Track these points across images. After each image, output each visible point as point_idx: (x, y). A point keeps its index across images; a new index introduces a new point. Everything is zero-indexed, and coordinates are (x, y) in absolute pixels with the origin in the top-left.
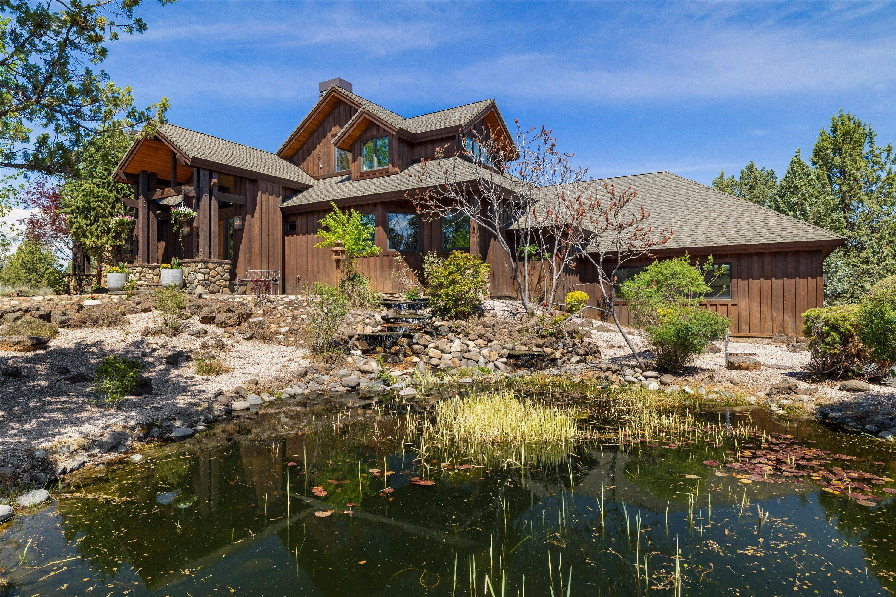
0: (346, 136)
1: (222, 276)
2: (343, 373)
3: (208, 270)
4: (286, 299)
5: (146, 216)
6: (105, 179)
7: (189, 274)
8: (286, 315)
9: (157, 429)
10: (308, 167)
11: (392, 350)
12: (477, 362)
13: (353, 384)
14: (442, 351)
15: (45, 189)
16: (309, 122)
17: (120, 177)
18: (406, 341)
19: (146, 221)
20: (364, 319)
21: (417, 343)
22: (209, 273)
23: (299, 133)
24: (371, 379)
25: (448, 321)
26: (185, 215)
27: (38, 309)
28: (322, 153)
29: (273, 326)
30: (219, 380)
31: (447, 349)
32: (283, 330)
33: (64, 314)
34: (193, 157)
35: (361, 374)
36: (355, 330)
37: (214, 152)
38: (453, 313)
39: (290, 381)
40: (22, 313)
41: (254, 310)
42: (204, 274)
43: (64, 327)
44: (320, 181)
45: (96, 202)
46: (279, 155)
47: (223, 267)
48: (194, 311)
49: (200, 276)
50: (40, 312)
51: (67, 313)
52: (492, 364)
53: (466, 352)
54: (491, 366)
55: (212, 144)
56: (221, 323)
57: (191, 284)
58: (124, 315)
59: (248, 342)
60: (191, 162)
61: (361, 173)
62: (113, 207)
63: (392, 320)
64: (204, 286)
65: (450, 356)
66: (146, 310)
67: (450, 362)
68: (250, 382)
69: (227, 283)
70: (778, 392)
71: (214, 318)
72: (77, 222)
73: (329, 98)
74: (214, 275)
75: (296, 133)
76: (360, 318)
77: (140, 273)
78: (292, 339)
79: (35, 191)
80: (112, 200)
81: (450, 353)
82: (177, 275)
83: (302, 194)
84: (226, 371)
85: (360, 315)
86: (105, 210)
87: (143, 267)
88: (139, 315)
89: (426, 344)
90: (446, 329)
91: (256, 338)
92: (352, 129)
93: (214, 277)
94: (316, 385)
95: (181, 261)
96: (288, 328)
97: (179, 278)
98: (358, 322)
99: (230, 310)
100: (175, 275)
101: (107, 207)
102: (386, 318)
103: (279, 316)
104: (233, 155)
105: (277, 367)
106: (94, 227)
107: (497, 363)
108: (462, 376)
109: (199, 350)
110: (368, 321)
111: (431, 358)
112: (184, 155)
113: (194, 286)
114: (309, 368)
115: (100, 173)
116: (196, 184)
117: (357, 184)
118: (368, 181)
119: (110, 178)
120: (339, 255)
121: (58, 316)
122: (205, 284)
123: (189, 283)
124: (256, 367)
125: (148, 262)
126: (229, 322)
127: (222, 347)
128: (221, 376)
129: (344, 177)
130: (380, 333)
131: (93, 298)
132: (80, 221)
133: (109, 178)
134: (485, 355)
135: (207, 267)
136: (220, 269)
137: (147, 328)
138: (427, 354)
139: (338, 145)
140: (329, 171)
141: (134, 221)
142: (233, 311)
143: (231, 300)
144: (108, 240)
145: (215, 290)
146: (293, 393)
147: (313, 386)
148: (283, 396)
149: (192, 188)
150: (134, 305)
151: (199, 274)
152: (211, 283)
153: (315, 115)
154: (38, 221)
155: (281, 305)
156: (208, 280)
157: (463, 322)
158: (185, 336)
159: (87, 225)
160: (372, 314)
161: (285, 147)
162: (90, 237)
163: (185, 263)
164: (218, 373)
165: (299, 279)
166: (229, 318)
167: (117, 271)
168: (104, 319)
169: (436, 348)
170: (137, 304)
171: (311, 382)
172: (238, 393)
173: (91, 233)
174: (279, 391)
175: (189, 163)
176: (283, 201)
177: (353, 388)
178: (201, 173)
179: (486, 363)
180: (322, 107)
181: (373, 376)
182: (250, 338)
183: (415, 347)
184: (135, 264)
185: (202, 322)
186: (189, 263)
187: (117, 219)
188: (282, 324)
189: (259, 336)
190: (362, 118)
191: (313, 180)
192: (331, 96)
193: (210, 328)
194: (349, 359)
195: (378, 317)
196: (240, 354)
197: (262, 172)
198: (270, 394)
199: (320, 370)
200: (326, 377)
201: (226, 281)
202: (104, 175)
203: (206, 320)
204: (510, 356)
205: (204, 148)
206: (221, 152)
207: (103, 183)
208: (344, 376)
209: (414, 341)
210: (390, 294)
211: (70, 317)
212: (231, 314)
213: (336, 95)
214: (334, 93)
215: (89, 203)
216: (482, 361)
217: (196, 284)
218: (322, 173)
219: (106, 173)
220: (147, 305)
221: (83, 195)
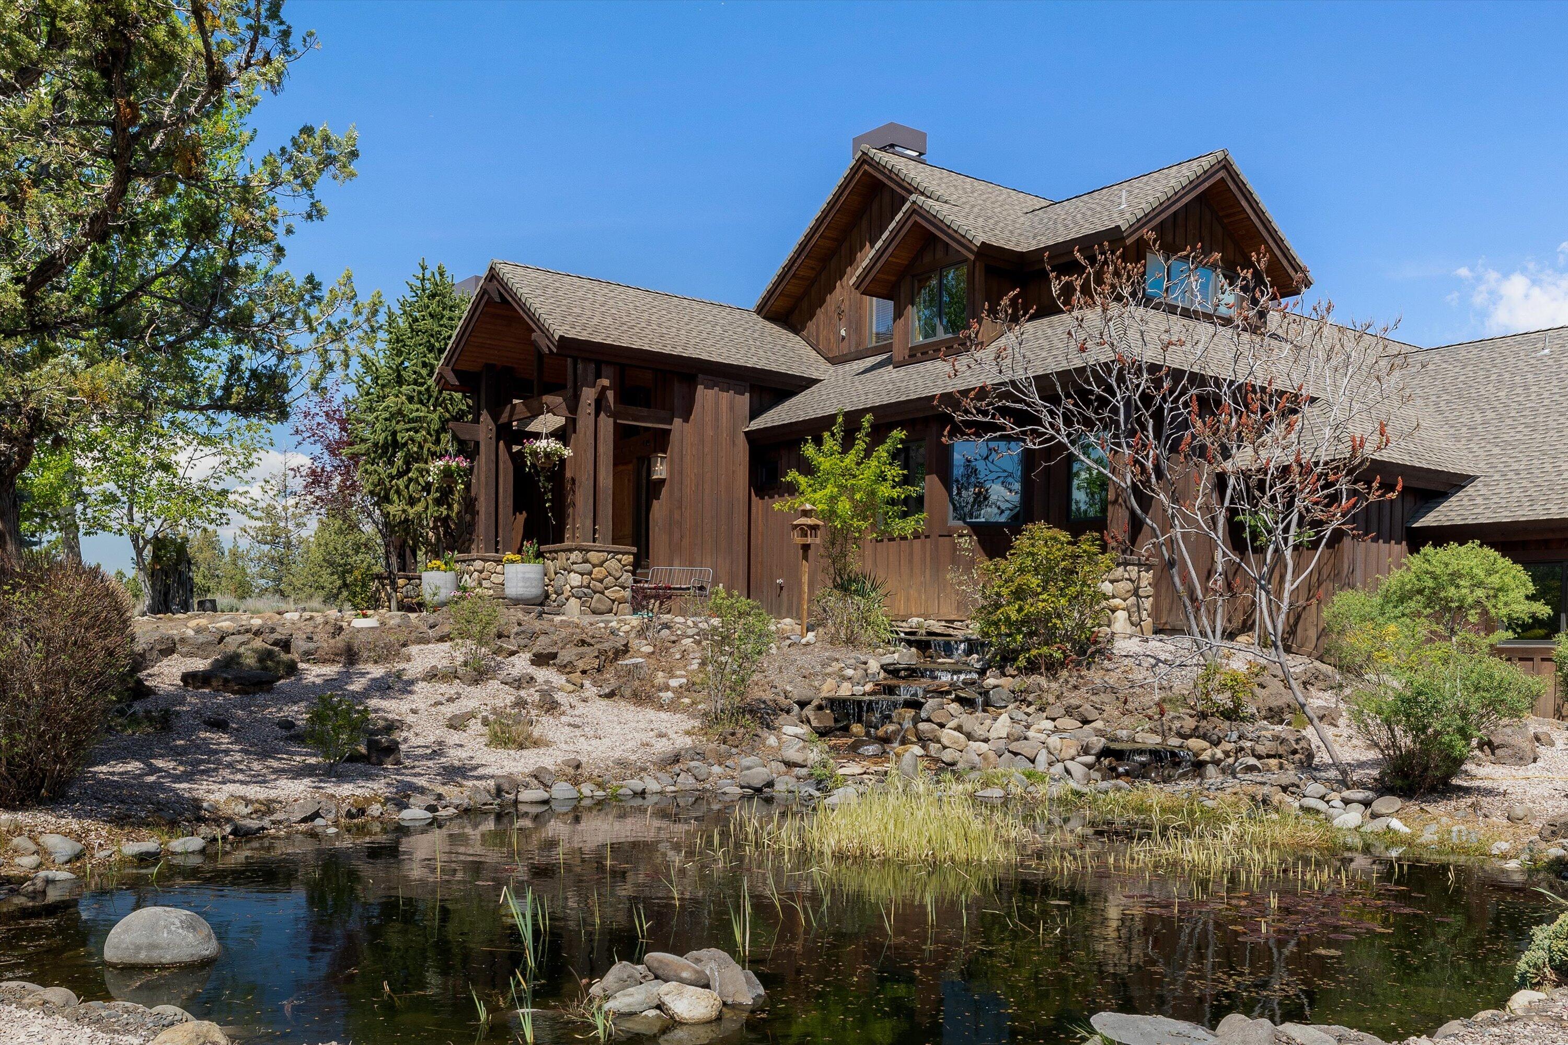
0: (879, 265)
1: (617, 579)
2: (748, 764)
3: (588, 566)
4: (703, 626)
5: (493, 457)
6: (422, 384)
7: (556, 574)
8: (691, 656)
9: (379, 805)
10: (818, 336)
11: (881, 732)
12: (1033, 761)
13: (758, 783)
14: (969, 736)
15: (335, 405)
16: (817, 235)
17: (446, 382)
18: (910, 713)
19: (493, 466)
20: (841, 669)
21: (929, 720)
22: (590, 573)
23: (799, 261)
24: (799, 778)
25: (1013, 677)
26: (547, 455)
27: (273, 630)
28: (847, 303)
29: (660, 674)
30: (517, 757)
31: (980, 731)
32: (674, 683)
33: (310, 639)
34: (561, 337)
35: (783, 768)
36: (818, 689)
37: (609, 320)
38: (1022, 662)
39: (644, 769)
40: (250, 635)
41: (635, 643)
42: (582, 574)
43: (308, 661)
44: (840, 367)
45: (408, 430)
46: (759, 311)
47: (620, 561)
48: (523, 642)
49: (575, 579)
50: (276, 636)
51: (315, 638)
52: (1060, 765)
53: (1018, 740)
54: (1058, 769)
55: (611, 302)
56: (565, 666)
57: (558, 595)
58: (404, 645)
59: (604, 702)
60: (558, 347)
61: (911, 349)
62: (437, 442)
63: (902, 673)
64: (580, 598)
65: (984, 747)
66: (442, 639)
67: (977, 759)
68: (567, 763)
69: (628, 594)
70: (1553, 832)
71: (554, 656)
72: (376, 471)
73: (857, 177)
74: (600, 576)
75: (792, 261)
76: (836, 666)
77: (481, 572)
78: (687, 701)
79: (317, 410)
80: (435, 426)
81: (986, 741)
82: (532, 575)
83: (794, 400)
84: (536, 744)
85: (837, 660)
86: (421, 447)
87: (485, 560)
88: (430, 646)
89: (943, 721)
90: (1005, 693)
91: (622, 696)
92: (890, 250)
93: (601, 581)
94: (692, 780)
95: (543, 548)
96: (684, 680)
97: (535, 583)
98: (829, 675)
99: (583, 642)
100: (527, 575)
101: (425, 441)
102: (891, 668)
103: (678, 656)
104: (649, 322)
105: (630, 745)
106: (401, 483)
107: (1070, 764)
108: (986, 785)
109: (508, 710)
110: (850, 672)
111: (945, 748)
112: (545, 332)
113: (563, 597)
114: (687, 750)
115: (415, 372)
116: (570, 392)
117: (902, 371)
118: (920, 367)
119: (431, 382)
120: (806, 536)
121: (300, 643)
122: (584, 595)
123: (556, 592)
124: (594, 742)
125: (497, 551)
126: (581, 665)
127: (550, 706)
128: (525, 752)
129: (879, 358)
130: (867, 698)
131: (365, 616)
132: (380, 470)
133: (429, 382)
134: (1051, 747)
135: (586, 561)
136: (612, 564)
137: (434, 667)
138: (939, 742)
139: (862, 288)
140: (858, 344)
141: (471, 469)
142: (590, 645)
143: (602, 625)
144: (427, 508)
145: (603, 608)
146: (639, 789)
147: (686, 781)
148: (621, 791)
149: (560, 399)
150: (425, 629)
151: (572, 574)
152: (595, 592)
153: (829, 219)
154: (323, 470)
155: (689, 637)
156: (588, 587)
157: (1043, 681)
158: (494, 685)
159: (392, 478)
160: (863, 658)
161: (771, 293)
162: (397, 501)
163: (550, 552)
164: (521, 747)
165: (781, 588)
166: (581, 657)
167: (438, 568)
168: (370, 650)
169: (959, 729)
170: (431, 627)
171: (683, 775)
172: (536, 777)
173: (398, 492)
174: (615, 783)
175: (555, 350)
176: (753, 416)
177: (758, 790)
178: (580, 366)
179: (1051, 764)
180: (842, 199)
181: (804, 772)
182: (611, 695)
183: (922, 726)
184: (474, 554)
185: (533, 663)
186: (556, 552)
187: (440, 463)
188: (678, 673)
189: (628, 692)
190: (910, 223)
191: (824, 365)
192: (860, 173)
193: (542, 674)
194: (772, 740)
195: (874, 666)
196: (578, 721)
197: (704, 356)
198: (599, 786)
199: (708, 754)
200: (716, 769)
201: (624, 588)
202: (422, 377)
203: (541, 660)
204: (1105, 752)
205: (589, 313)
206: (625, 319)
207: (420, 393)
208: (749, 768)
209: (923, 715)
210: (946, 621)
211: (319, 644)
212: (585, 649)
213: (871, 170)
214: (866, 167)
215: (394, 434)
216: (1042, 758)
217: (567, 594)
218: (844, 348)
219: (424, 372)
220: (446, 629)
221: (386, 419)
